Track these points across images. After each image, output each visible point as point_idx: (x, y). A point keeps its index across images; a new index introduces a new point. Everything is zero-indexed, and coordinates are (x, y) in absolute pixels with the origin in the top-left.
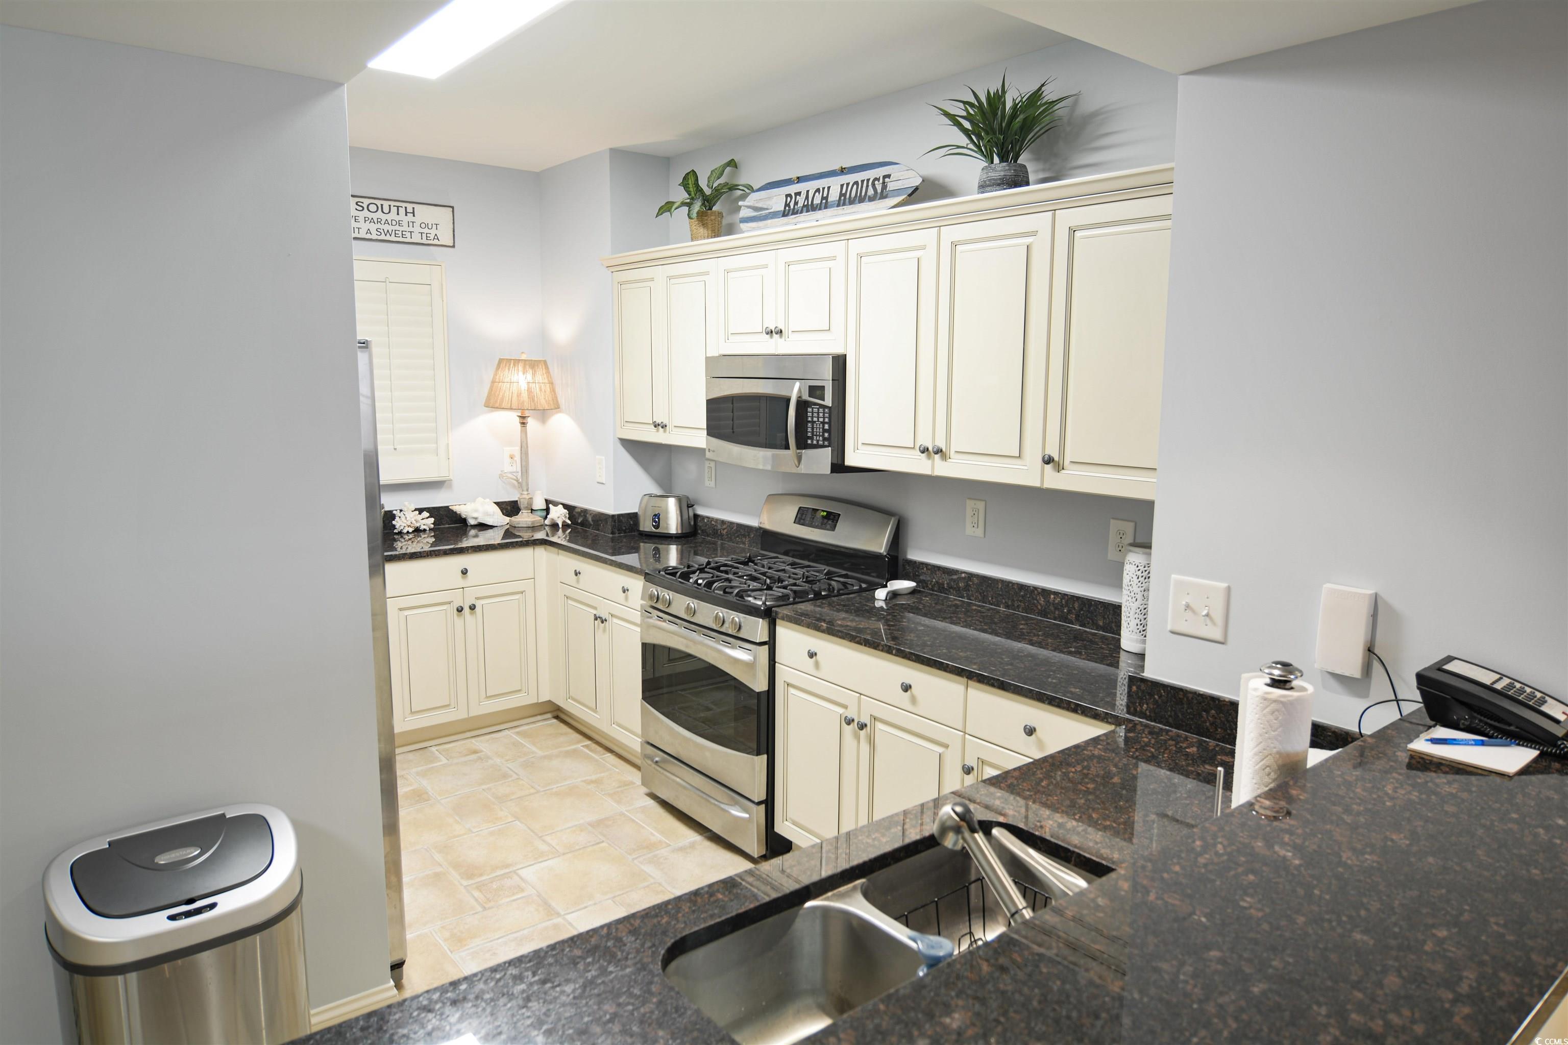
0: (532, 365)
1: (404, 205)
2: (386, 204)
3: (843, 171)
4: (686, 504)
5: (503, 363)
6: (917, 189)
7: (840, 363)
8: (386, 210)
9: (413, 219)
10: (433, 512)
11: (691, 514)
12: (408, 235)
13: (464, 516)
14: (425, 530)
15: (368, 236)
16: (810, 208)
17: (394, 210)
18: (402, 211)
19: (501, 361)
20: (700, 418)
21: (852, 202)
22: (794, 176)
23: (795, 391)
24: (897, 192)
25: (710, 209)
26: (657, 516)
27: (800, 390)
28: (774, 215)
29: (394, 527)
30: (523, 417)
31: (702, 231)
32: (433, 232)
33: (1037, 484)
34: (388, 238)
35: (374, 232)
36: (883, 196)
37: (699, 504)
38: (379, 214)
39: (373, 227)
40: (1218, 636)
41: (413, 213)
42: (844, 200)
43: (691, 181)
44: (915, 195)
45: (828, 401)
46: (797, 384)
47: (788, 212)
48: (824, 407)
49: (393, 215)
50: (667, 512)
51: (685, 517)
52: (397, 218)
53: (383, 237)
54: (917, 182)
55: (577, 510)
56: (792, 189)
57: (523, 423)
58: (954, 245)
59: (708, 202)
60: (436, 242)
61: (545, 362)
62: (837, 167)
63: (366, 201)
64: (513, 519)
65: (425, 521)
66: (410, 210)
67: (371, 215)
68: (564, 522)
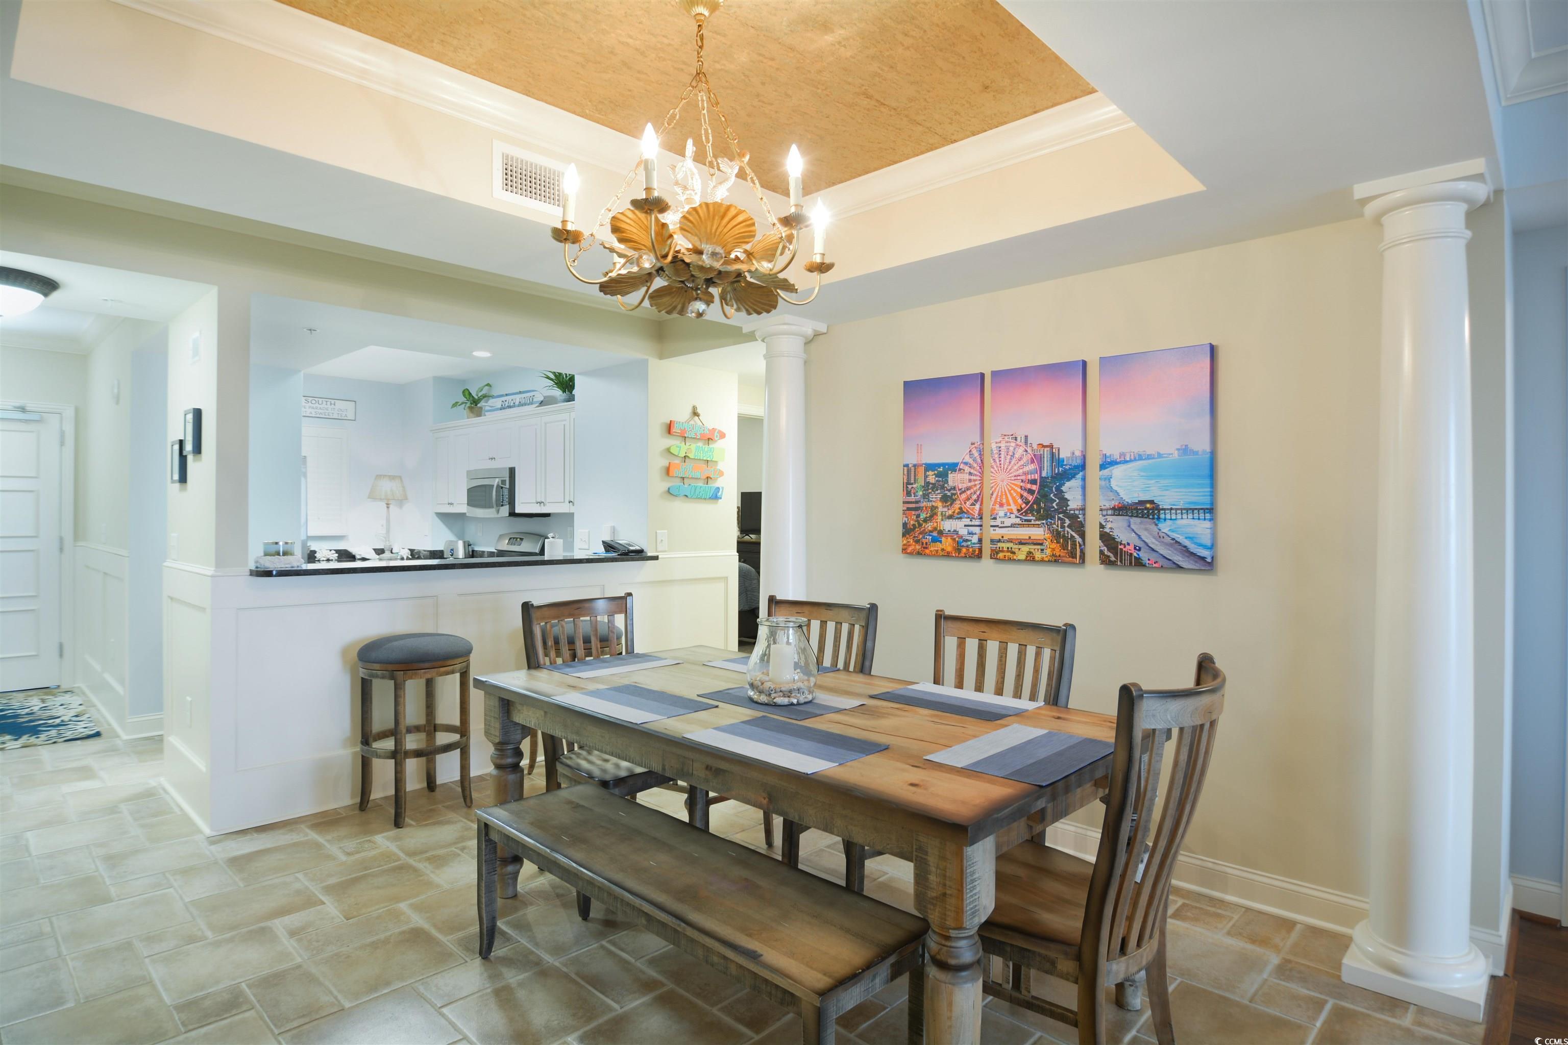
0: (392, 478)
1: (330, 400)
2: (320, 400)
3: (520, 393)
4: (467, 545)
5: (379, 477)
6: (542, 401)
7: (512, 471)
8: (320, 403)
9: (334, 407)
10: (337, 551)
11: (470, 550)
12: (331, 414)
13: (354, 554)
14: (332, 560)
15: (311, 415)
16: (510, 407)
17: (325, 403)
18: (329, 403)
19: (377, 475)
20: (465, 499)
21: (522, 406)
22: (505, 393)
23: (496, 482)
24: (536, 402)
25: (476, 405)
26: (452, 550)
27: (498, 482)
28: (497, 409)
29: (315, 557)
30: (387, 504)
31: (471, 415)
32: (344, 414)
33: (568, 511)
34: (321, 416)
35: (314, 413)
36: (532, 404)
37: (474, 545)
38: (317, 405)
39: (313, 411)
40: (587, 547)
41: (334, 404)
42: (521, 405)
43: (467, 393)
44: (542, 403)
45: (507, 486)
46: (497, 480)
47: (502, 408)
48: (506, 488)
49: (324, 405)
50: (457, 549)
51: (467, 551)
52: (326, 406)
53: (318, 416)
54: (542, 399)
55: (415, 551)
56: (504, 399)
57: (388, 507)
58: (546, 424)
59: (475, 402)
60: (345, 418)
61: (400, 477)
62: (518, 391)
63: (311, 399)
64: (381, 555)
65: (333, 555)
66: (333, 402)
67: (312, 405)
68: (408, 557)
